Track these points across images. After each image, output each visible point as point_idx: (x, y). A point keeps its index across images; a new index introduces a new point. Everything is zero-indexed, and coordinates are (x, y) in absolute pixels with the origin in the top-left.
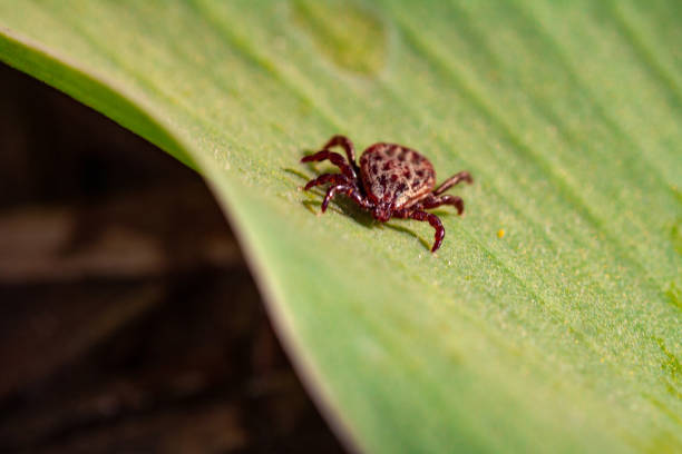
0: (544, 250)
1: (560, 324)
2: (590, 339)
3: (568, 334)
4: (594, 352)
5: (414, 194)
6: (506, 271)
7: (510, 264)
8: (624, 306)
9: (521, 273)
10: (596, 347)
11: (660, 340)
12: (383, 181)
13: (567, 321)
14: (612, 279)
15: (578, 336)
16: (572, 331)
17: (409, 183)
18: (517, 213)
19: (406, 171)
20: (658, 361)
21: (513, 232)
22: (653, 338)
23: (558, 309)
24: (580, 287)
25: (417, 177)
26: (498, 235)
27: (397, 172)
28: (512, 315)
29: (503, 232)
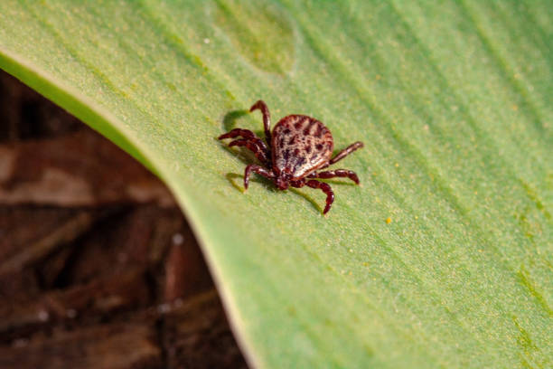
0: (422, 236)
1: (438, 305)
2: (461, 319)
3: (445, 315)
4: (465, 331)
5: (311, 167)
6: (395, 257)
7: (397, 249)
8: (485, 286)
9: (406, 257)
10: (466, 325)
11: (514, 317)
12: (287, 155)
13: (444, 302)
14: (475, 261)
15: (453, 316)
16: (448, 312)
17: (308, 156)
18: (400, 202)
19: (307, 145)
20: (513, 337)
21: (398, 220)
22: (509, 315)
23: (436, 292)
24: (451, 270)
25: (316, 150)
26: (386, 222)
27: (301, 146)
28: (402, 299)
29: (390, 219)
